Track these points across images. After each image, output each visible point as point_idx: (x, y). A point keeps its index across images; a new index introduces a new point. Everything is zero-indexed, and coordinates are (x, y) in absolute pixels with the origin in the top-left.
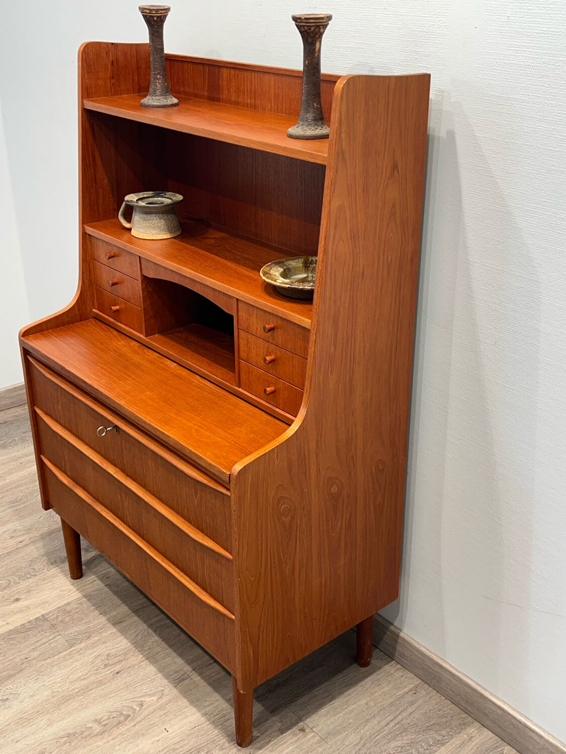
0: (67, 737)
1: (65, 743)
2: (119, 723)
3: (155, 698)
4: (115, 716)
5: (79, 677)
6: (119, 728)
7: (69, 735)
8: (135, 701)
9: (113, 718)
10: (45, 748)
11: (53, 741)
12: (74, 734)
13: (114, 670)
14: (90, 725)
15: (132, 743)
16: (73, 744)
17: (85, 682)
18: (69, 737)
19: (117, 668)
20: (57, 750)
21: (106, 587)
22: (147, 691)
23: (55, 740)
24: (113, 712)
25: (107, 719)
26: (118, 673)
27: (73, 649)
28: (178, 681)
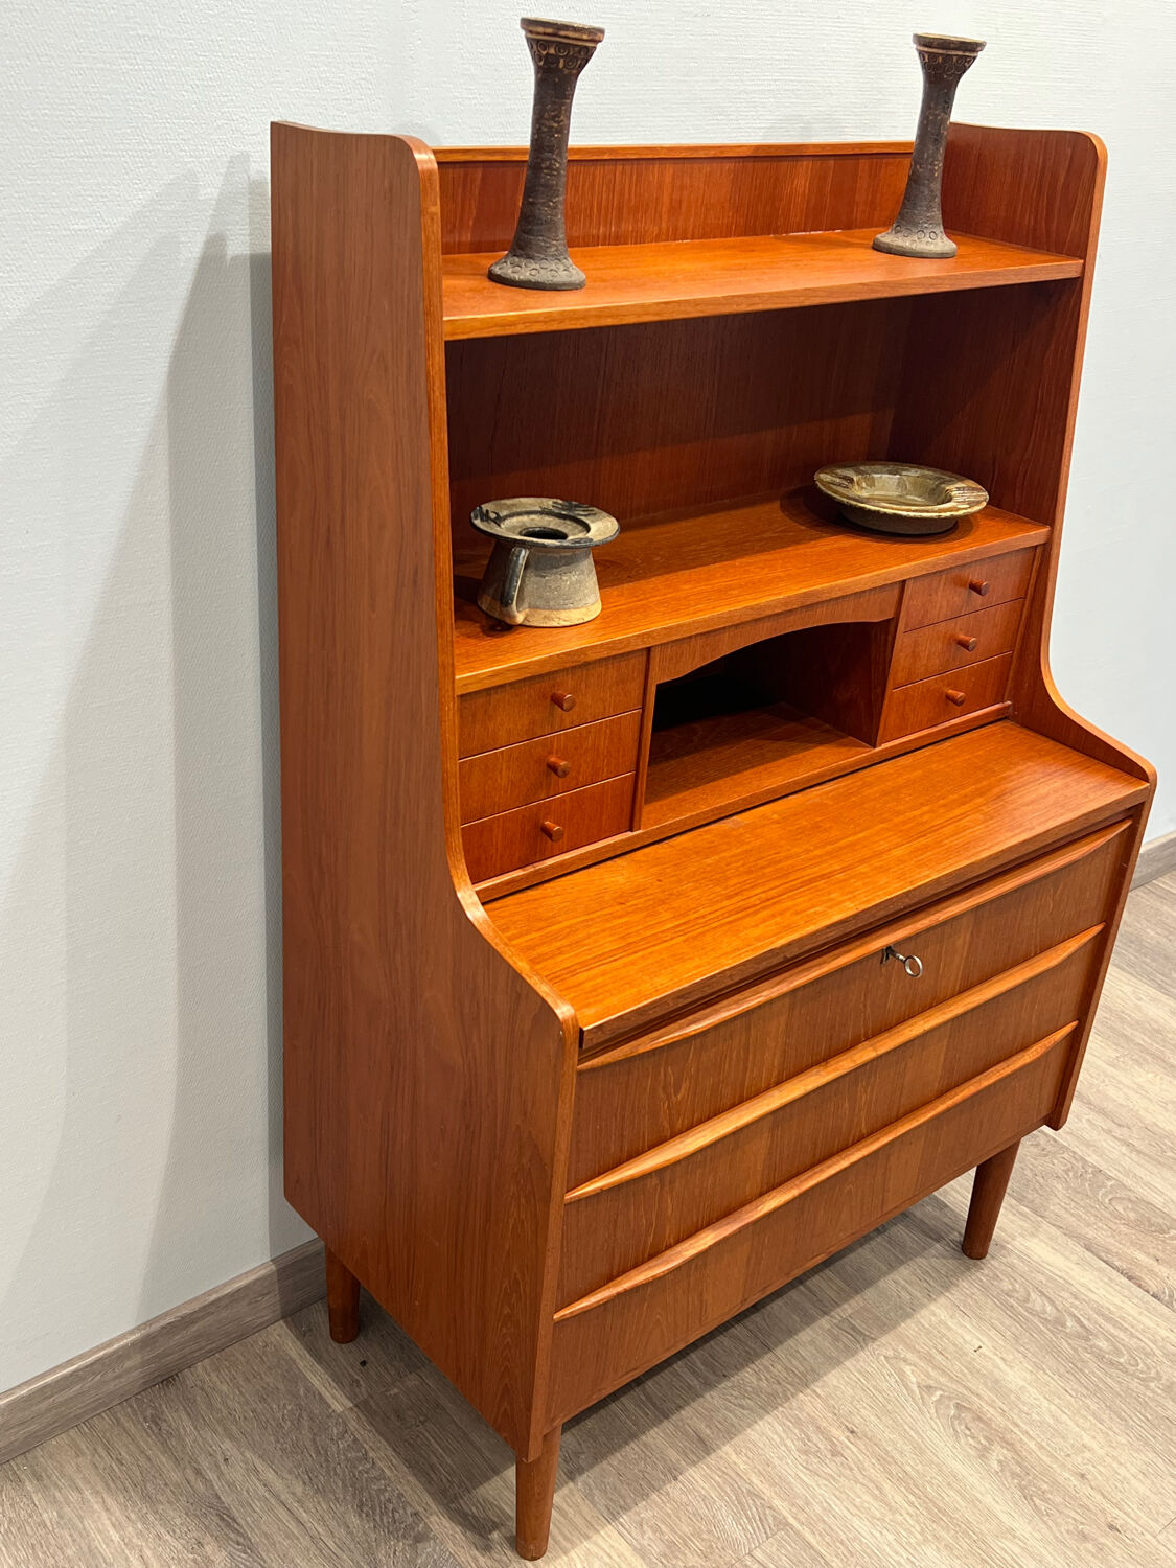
0: (1032, 1499)
1: (1046, 1500)
2: (980, 1419)
3: (908, 1369)
4: (963, 1427)
5: (875, 1498)
6: (990, 1419)
7: (1028, 1497)
8: (922, 1397)
9: (970, 1430)
10: (1068, 1531)
11: (1050, 1523)
12: (1022, 1489)
13: (848, 1438)
14: (995, 1465)
15: (1019, 1398)
16: (1045, 1487)
17: (887, 1486)
18: (1031, 1495)
19: (840, 1435)
20: (1067, 1511)
21: (580, 1480)
22: (892, 1381)
23: (1046, 1518)
24: (955, 1430)
25: (973, 1438)
26: (852, 1432)
27: (791, 1520)
28: (857, 1337)
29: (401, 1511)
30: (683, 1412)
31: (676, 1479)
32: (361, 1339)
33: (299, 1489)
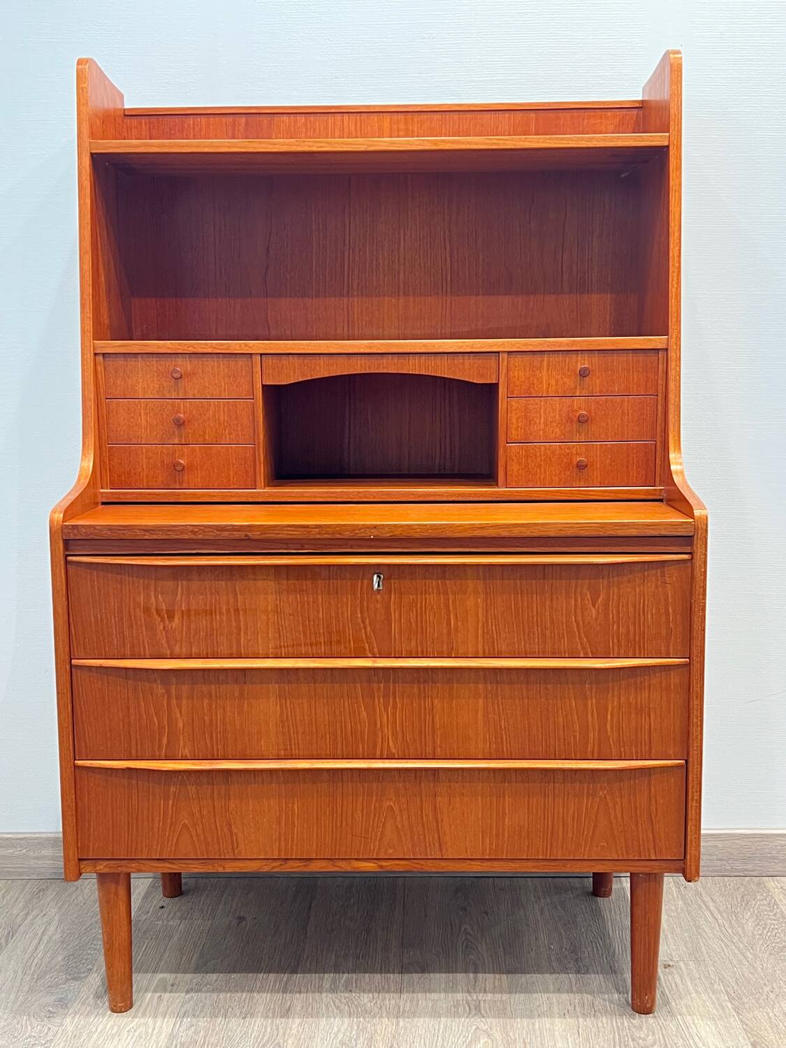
3: (484, 1039)
21: (192, 994)
22: (462, 1040)
29: (85, 965)
30: (298, 995)
31: (244, 1018)
32: (177, 899)
33: (57, 937)
